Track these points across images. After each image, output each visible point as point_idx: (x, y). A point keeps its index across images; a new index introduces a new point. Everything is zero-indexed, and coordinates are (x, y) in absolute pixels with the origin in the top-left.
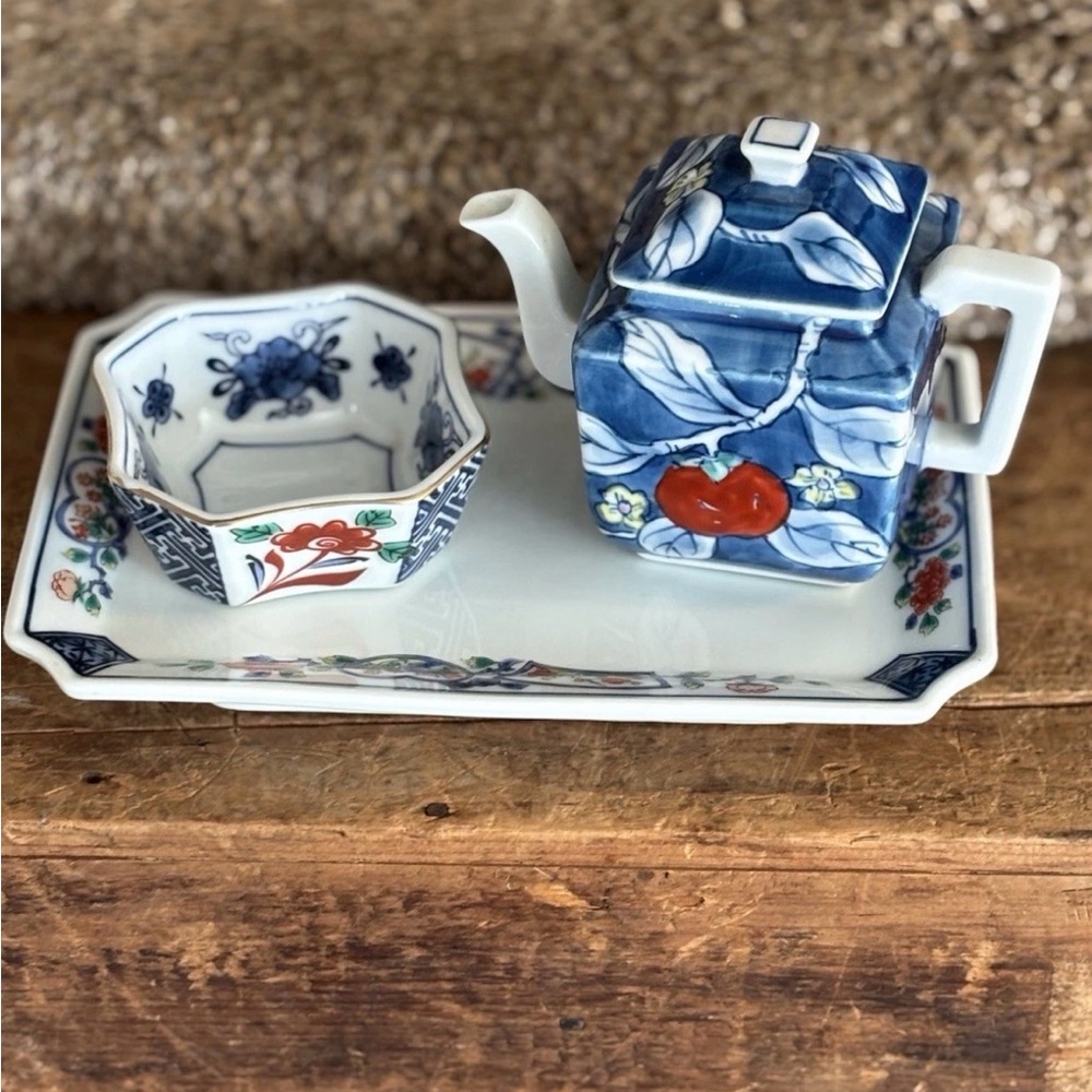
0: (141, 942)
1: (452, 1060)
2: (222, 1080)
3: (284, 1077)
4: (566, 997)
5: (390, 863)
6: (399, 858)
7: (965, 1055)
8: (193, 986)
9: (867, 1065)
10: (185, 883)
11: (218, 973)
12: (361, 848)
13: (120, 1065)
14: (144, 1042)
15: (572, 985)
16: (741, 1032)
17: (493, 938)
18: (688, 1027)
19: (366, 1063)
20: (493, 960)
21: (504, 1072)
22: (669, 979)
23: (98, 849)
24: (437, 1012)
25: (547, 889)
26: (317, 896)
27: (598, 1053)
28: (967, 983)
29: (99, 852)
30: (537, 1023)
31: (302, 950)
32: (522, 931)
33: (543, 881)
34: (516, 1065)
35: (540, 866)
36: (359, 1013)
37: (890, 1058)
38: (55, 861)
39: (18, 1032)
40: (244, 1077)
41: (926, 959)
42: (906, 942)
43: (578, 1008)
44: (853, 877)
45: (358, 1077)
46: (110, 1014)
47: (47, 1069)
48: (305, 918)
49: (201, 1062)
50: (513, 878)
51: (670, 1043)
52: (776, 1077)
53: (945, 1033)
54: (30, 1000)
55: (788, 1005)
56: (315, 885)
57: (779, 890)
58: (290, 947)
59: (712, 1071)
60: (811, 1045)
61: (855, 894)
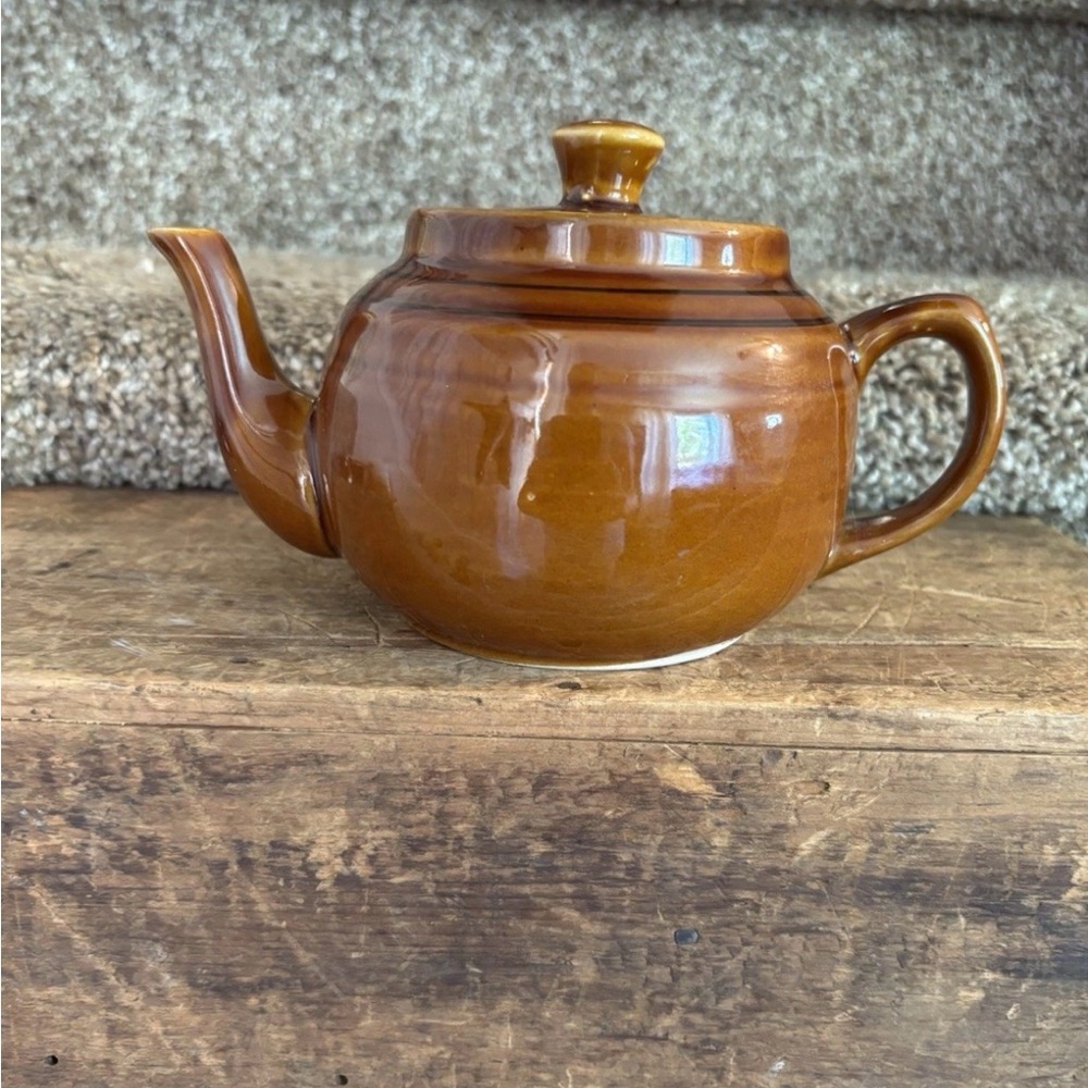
0: (272, 832)
1: (565, 979)
2: (342, 999)
3: (402, 997)
4: (684, 903)
5: (523, 736)
6: (533, 730)
7: (1061, 973)
8: (321, 886)
9: (966, 983)
10: (318, 759)
11: (346, 872)
12: (495, 717)
13: (245, 979)
14: (268, 953)
15: (692, 888)
16: (849, 944)
17: (618, 829)
18: (800, 938)
19: (483, 982)
20: (615, 858)
21: (615, 992)
22: (785, 882)
23: (235, 718)
24: (552, 920)
25: (675, 771)
26: (449, 777)
27: (707, 971)
28: (1072, 885)
29: (236, 720)
30: (651, 936)
31: (429, 843)
32: (646, 822)
33: (671, 761)
34: (629, 984)
35: (670, 743)
36: (480, 921)
37: (989, 976)
38: (192, 731)
39: (148, 938)
40: (363, 996)
41: (1036, 857)
42: (1018, 837)
43: (694, 917)
44: (975, 759)
45: (475, 998)
46: (238, 919)
47: (174, 984)
48: (435, 804)
49: (323, 977)
50: (643, 757)
51: (780, 959)
52: (877, 1000)
53: (1045, 946)
54: (162, 900)
55: (897, 914)
56: (448, 763)
57: (903, 774)
58: (418, 840)
59: (817, 992)
60: (914, 960)
61: (976, 779)
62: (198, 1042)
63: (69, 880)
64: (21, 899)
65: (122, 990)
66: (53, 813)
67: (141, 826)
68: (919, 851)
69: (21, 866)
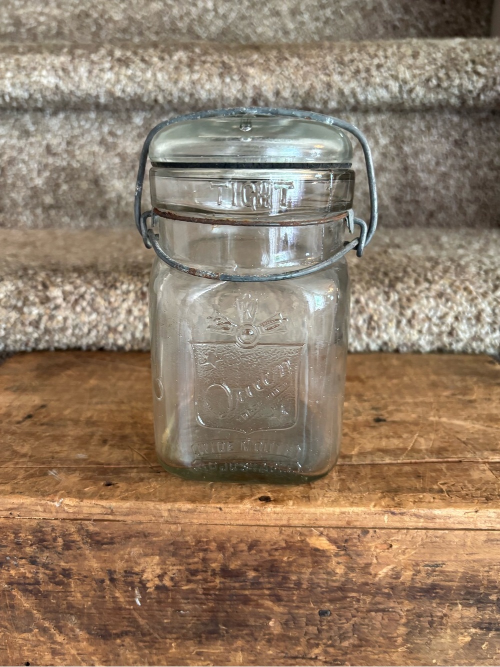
0: (125, 566)
1: (267, 632)
2: (161, 640)
3: (190, 639)
5: (243, 525)
6: (248, 522)
8: (149, 590)
9: (462, 634)
10: (146, 535)
11: (160, 584)
12: (229, 517)
13: (114, 632)
14: (125, 620)
15: (326, 592)
16: (404, 617)
17: (290, 566)
18: (381, 614)
19: (227, 632)
20: (289, 578)
21: (290, 638)
22: (372, 589)
23: (106, 516)
24: (259, 606)
25: (317, 540)
26: (208, 543)
27: (335, 628)
29: (106, 517)
30: (308, 612)
31: (199, 572)
32: (304, 563)
33: (315, 536)
34: (297, 634)
35: (314, 527)
36: (225, 606)
37: (473, 630)
38: (86, 522)
39: (68, 613)
40: (170, 639)
41: (496, 578)
42: (487, 569)
43: (328, 604)
44: (464, 533)
45: (223, 640)
46: (110, 605)
47: (81, 633)
48: (201, 554)
49: (151, 631)
50: (301, 534)
51: (370, 624)
52: (419, 641)
54: (73, 597)
55: (428, 603)
56: (207, 537)
57: (429, 540)
58: (194, 570)
59: (390, 638)
60: (436, 624)
61: (465, 542)
62: (93, 658)
63: (30, 588)
64: (8, 596)
65: (57, 635)
66: (22, 558)
67: (62, 564)
68: (438, 575)
69: (8, 581)
